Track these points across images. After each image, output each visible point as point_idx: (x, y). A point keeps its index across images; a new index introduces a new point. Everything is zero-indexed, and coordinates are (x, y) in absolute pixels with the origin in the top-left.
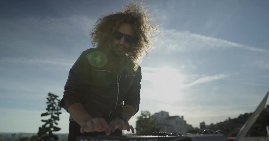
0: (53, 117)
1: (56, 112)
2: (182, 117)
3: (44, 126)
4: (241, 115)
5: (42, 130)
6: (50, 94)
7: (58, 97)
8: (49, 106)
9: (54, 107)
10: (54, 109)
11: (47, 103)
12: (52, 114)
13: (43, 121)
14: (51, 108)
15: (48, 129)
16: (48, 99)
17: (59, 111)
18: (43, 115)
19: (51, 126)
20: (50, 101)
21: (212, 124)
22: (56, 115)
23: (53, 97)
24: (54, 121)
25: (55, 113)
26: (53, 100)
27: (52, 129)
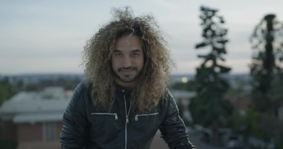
0: (214, 48)
1: (219, 39)
3: (203, 66)
5: (202, 71)
6: (203, 9)
8: (206, 30)
9: (215, 31)
10: (214, 34)
11: (202, 24)
12: (211, 43)
13: (200, 56)
14: (209, 33)
15: (211, 70)
16: (201, 17)
17: (224, 38)
18: (199, 46)
19: (215, 65)
20: (205, 20)
22: (219, 46)
23: (210, 13)
24: (218, 56)
25: (219, 42)
26: (210, 18)
27: (217, 70)
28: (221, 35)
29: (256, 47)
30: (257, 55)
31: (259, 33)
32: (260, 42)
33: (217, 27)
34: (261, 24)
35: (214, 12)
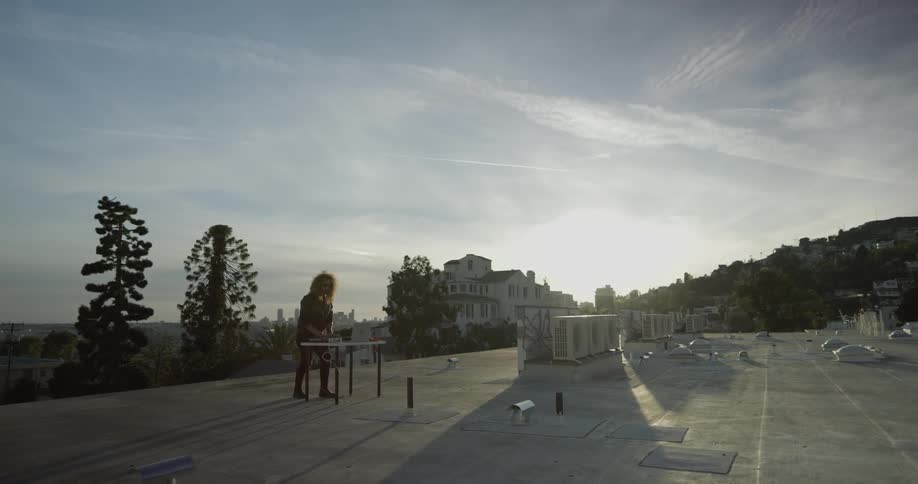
0: (120, 274)
1: (132, 259)
2: (531, 274)
3: (95, 304)
4: (722, 267)
5: (91, 314)
6: (105, 203)
7: (135, 211)
8: (106, 242)
9: (126, 244)
10: (123, 251)
11: (99, 231)
12: (119, 265)
13: (91, 288)
14: (114, 248)
15: (112, 313)
16: (98, 216)
17: (142, 258)
19: (121, 303)
20: (107, 224)
21: (634, 294)
22: (132, 271)
23: (119, 213)
24: (127, 289)
25: (130, 264)
26: (119, 220)
28: (138, 253)
29: (195, 277)
30: (195, 290)
31: (201, 253)
32: (203, 270)
33: (131, 240)
34: (206, 240)
35: (128, 211)
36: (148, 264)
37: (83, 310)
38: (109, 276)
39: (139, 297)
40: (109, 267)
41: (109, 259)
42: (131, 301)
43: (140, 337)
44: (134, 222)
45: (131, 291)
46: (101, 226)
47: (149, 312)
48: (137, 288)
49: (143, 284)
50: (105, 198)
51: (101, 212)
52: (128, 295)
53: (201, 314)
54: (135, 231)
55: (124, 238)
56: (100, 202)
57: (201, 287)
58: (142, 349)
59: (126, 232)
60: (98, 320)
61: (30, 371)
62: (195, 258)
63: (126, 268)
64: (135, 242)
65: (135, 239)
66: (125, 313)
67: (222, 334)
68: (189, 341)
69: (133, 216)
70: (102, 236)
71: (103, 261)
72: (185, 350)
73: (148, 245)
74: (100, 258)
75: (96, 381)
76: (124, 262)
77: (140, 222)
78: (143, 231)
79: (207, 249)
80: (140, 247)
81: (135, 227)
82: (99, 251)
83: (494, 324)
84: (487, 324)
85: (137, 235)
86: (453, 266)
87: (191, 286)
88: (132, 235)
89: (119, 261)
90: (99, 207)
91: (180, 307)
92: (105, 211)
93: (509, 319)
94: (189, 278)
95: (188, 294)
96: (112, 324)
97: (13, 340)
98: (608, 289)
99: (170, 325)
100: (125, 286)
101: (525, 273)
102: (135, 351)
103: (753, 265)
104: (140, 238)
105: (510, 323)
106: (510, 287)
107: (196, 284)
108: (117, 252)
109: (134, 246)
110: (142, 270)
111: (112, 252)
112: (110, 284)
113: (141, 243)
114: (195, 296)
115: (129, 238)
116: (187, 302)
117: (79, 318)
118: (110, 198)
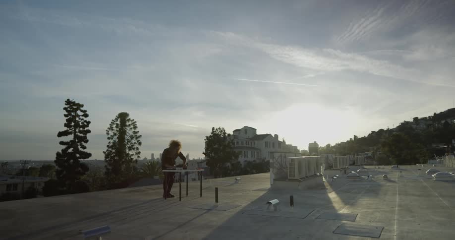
0: (76, 136)
1: (81, 129)
2: (276, 136)
3: (64, 151)
4: (373, 132)
5: (62, 156)
6: (68, 102)
7: (82, 106)
8: (69, 121)
9: (78, 122)
10: (77, 125)
11: (66, 116)
12: (75, 132)
13: (62, 143)
14: (73, 124)
15: (72, 155)
16: (65, 109)
17: (86, 129)
19: (76, 151)
20: (69, 112)
21: (328, 146)
22: (81, 135)
23: (75, 107)
24: (79, 144)
25: (80, 132)
26: (75, 110)
28: (84, 126)
29: (111, 138)
30: (111, 144)
31: (114, 126)
32: (115, 134)
33: (80, 120)
34: (117, 120)
35: (79, 106)
36: (89, 131)
37: (58, 154)
38: (70, 138)
39: (84, 148)
40: (70, 133)
41: (70, 129)
42: (81, 149)
43: (85, 167)
44: (82, 111)
45: (81, 145)
46: (66, 113)
47: (89, 155)
48: (83, 143)
49: (87, 141)
50: (68, 100)
51: (67, 106)
52: (79, 147)
53: (114, 156)
54: (82, 116)
55: (77, 119)
56: (66, 101)
57: (114, 143)
58: (86, 173)
59: (78, 116)
60: (66, 159)
61: (33, 184)
62: (111, 128)
63: (79, 134)
64: (83, 121)
65: (82, 119)
66: (78, 155)
67: (124, 166)
68: (108, 169)
69: (82, 109)
70: (67, 118)
71: (67, 130)
72: (106, 173)
73: (89, 122)
74: (66, 129)
75: (65, 188)
76: (77, 131)
77: (85, 111)
78: (86, 116)
79: (117, 124)
80: (85, 123)
81: (82, 114)
82: (66, 125)
83: (258, 161)
84: (254, 161)
85: (83, 117)
86: (238, 132)
87: (109, 142)
88: (81, 117)
89: (75, 130)
90: (66, 104)
91: (104, 152)
92: (69, 106)
93: (265, 159)
94: (109, 138)
95: (108, 146)
96: (72, 161)
97: (25, 168)
98: (315, 143)
99: (100, 161)
100: (78, 142)
101: (273, 136)
102: (83, 174)
103: (389, 131)
104: (85, 119)
105: (266, 160)
106: (266, 142)
107: (112, 141)
108: (74, 126)
109: (82, 123)
110: (86, 135)
111: (71, 126)
112: (71, 141)
113: (85, 121)
114: (112, 147)
115: (79, 119)
116: (107, 150)
117: (56, 158)
118: (71, 100)
